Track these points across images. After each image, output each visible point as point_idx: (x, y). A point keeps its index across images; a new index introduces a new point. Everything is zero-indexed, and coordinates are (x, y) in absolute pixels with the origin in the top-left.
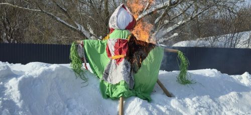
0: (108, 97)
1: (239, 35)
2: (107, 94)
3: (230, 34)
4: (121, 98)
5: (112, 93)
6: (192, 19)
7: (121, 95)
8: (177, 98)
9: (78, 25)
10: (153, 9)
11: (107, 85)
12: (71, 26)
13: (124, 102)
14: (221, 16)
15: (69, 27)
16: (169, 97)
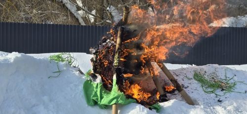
0: (96, 103)
2: (95, 98)
4: (114, 106)
5: (102, 98)
7: (114, 102)
8: (202, 107)
11: (95, 86)
13: (119, 111)
16: (190, 104)
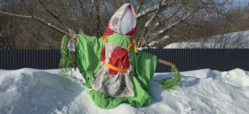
1: (228, 35)
3: (220, 35)
6: (181, 21)
9: (70, 30)
10: (144, 13)
12: (62, 31)
14: (210, 18)
15: (60, 32)
